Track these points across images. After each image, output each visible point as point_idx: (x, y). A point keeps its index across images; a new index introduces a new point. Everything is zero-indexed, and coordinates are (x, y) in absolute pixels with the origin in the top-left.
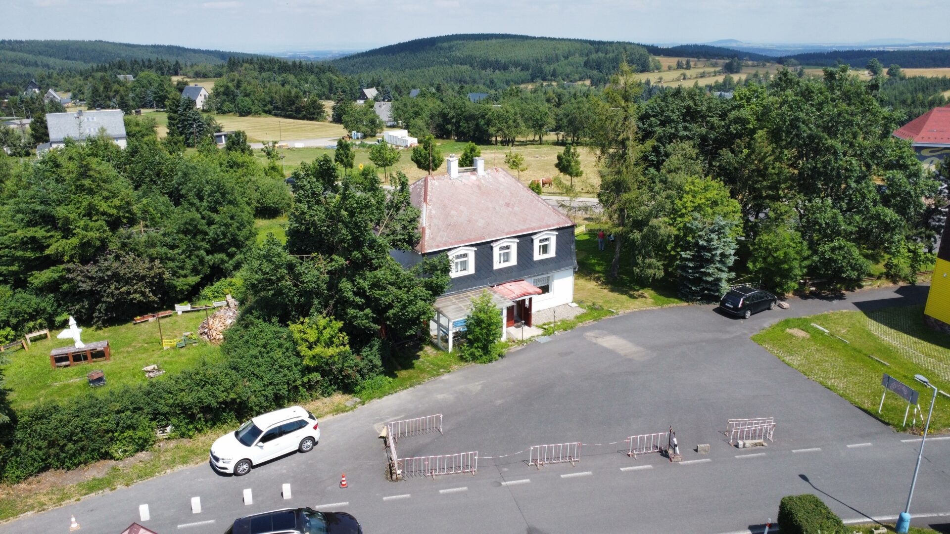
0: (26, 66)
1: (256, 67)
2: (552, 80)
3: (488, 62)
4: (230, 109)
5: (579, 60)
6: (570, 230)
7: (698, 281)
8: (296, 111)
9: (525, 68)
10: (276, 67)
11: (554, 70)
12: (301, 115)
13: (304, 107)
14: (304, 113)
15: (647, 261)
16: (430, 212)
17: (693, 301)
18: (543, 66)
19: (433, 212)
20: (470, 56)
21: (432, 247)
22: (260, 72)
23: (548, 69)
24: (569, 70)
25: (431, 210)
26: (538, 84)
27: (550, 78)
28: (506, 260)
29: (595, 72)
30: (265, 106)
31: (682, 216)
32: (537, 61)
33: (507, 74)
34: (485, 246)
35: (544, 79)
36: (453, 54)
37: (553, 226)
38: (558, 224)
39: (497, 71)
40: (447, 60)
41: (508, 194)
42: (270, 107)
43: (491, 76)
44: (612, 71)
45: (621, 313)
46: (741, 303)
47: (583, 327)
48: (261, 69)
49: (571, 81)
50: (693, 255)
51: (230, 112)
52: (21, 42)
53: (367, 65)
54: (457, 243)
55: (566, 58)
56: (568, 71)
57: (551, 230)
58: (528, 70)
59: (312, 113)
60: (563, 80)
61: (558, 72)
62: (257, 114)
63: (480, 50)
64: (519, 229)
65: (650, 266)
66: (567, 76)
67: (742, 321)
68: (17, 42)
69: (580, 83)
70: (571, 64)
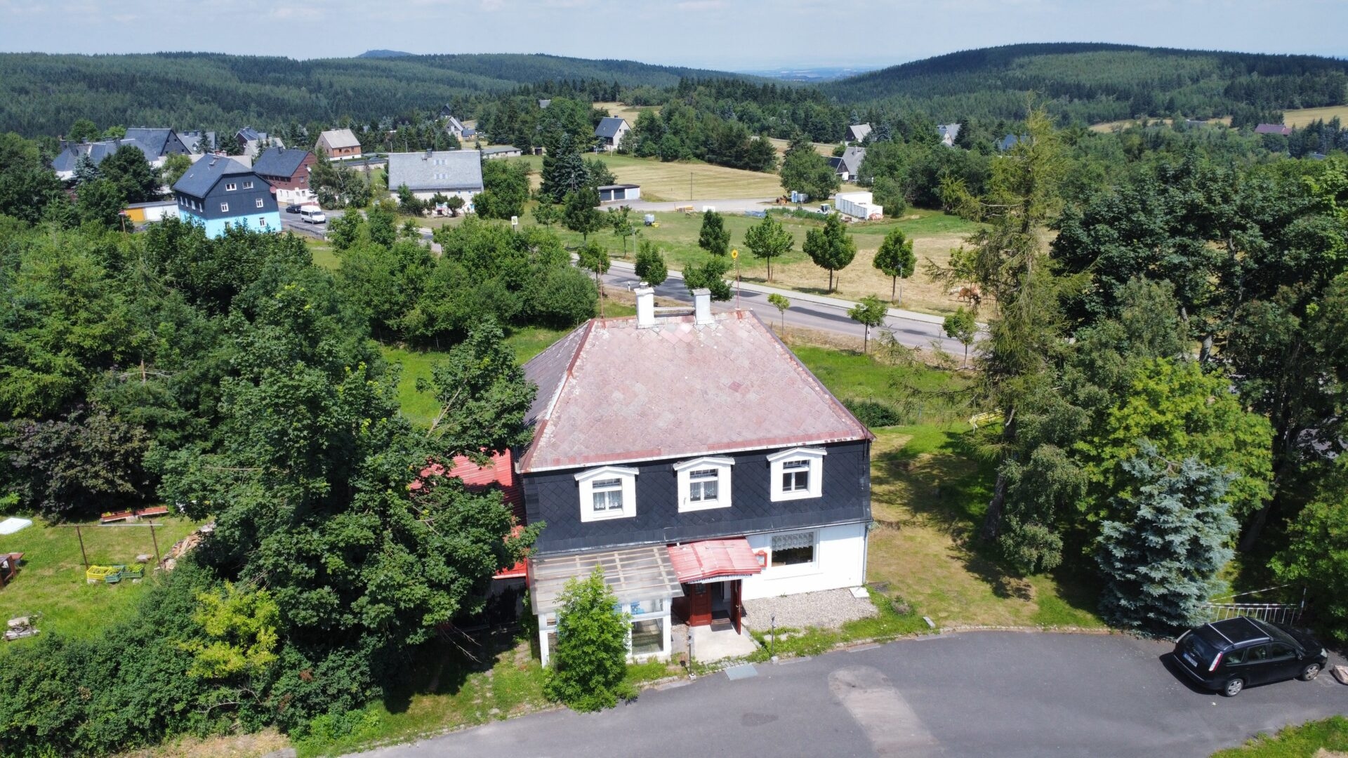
0: (452, 86)
1: (713, 91)
2: (1165, 117)
3: (1064, 85)
4: (653, 151)
5: (1216, 83)
6: (860, 447)
7: (1133, 589)
8: (736, 157)
9: (1122, 95)
10: (739, 92)
11: (1172, 101)
12: (741, 163)
13: (747, 151)
14: (746, 159)
15: (1030, 528)
16: (570, 392)
17: (1122, 626)
18: (1153, 94)
19: (577, 391)
20: (1036, 77)
21: (545, 462)
22: (717, 99)
23: (1161, 97)
24: (1196, 100)
25: (573, 387)
26: (1139, 122)
27: (1162, 112)
28: (712, 496)
29: (1243, 105)
30: (697, 148)
31: (1117, 443)
32: (1145, 85)
33: (1092, 106)
34: (661, 467)
35: (1152, 115)
36: (1010, 73)
37: (819, 438)
38: (832, 435)
39: (1076, 100)
40: (999, 83)
41: (746, 363)
42: (703, 149)
43: (1065, 108)
44: (1273, 104)
45: (945, 632)
46: (1215, 661)
47: (843, 652)
48: (720, 94)
49: (1198, 119)
50: (1125, 533)
51: (651, 155)
52: (453, 56)
53: (880, 89)
54: (598, 458)
55: (1195, 80)
56: (1195, 102)
57: (812, 446)
58: (1127, 99)
59: (757, 160)
60: (1185, 115)
61: (1178, 103)
62: (685, 158)
63: (1055, 69)
64: (740, 440)
65: (1033, 541)
66: (1192, 111)
67: (1214, 701)
68: (449, 56)
69: (1212, 122)
70: (1201, 91)
